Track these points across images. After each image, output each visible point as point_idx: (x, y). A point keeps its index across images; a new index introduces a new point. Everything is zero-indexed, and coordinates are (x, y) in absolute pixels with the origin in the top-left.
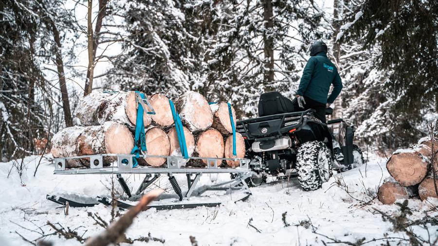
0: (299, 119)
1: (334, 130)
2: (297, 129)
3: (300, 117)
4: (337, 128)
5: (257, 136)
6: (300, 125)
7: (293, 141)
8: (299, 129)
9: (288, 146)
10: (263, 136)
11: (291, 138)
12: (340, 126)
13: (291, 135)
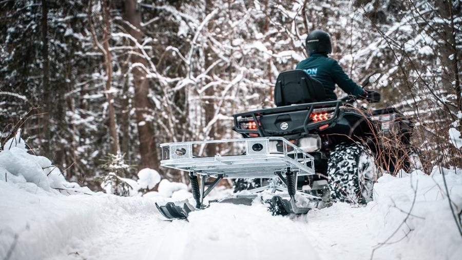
0: (333, 111)
1: (383, 124)
2: (330, 124)
3: (334, 108)
4: (387, 121)
5: (274, 133)
6: (334, 120)
7: (323, 140)
8: (333, 125)
9: (317, 149)
10: (283, 133)
11: (321, 137)
12: (391, 119)
13: (321, 133)
